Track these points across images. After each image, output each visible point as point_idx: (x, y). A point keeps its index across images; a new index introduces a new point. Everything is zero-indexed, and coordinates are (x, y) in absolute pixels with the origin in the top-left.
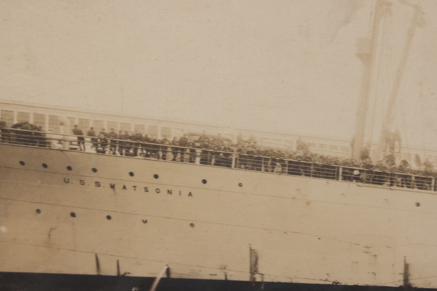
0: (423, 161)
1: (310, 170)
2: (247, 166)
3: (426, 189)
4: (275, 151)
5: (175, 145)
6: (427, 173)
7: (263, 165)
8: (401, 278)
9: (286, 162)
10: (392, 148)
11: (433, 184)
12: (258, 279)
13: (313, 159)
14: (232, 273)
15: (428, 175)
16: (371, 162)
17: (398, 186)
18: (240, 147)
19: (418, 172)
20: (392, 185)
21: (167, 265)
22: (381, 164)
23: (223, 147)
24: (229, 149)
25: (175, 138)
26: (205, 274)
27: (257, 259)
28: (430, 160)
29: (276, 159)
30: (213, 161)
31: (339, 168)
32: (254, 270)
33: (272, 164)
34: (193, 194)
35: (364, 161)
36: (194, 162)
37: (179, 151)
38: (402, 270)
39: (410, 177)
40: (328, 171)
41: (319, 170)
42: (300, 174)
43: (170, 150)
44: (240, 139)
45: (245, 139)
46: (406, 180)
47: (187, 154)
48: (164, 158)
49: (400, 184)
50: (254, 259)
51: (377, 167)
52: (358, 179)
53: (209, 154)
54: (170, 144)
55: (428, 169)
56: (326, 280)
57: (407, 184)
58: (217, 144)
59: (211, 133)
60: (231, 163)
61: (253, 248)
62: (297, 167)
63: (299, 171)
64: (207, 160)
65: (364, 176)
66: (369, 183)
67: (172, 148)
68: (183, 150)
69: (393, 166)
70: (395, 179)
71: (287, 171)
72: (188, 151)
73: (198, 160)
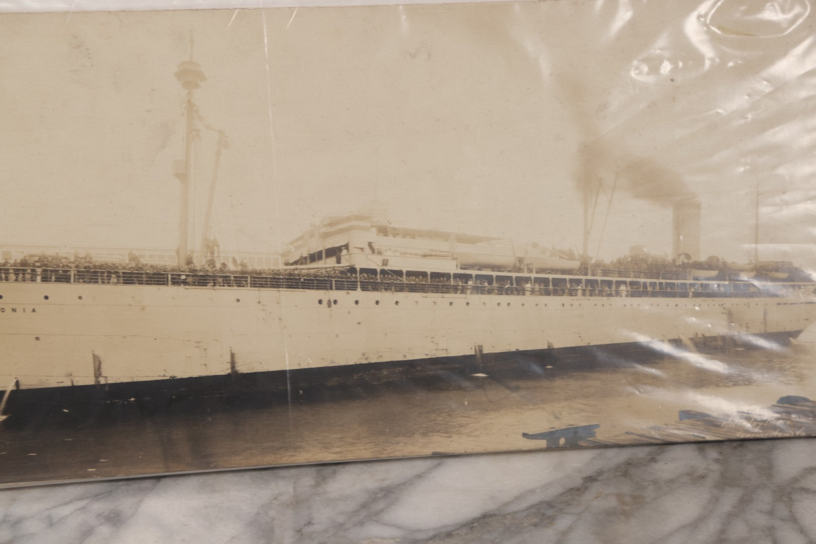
0: (239, 262)
1: (143, 278)
2: (85, 280)
3: (243, 286)
4: (110, 264)
5: (17, 267)
6: (243, 272)
7: (100, 278)
8: (229, 366)
9: (121, 273)
10: (212, 253)
11: (249, 281)
12: (102, 381)
13: (144, 269)
14: (77, 379)
15: (243, 273)
16: (195, 267)
17: (220, 286)
18: (77, 263)
19: (236, 272)
20: (215, 286)
21: (16, 378)
22: (204, 268)
23: (61, 265)
24: (67, 266)
25: (15, 260)
26: (53, 383)
27: (100, 364)
28: (245, 261)
29: (111, 272)
30: (53, 278)
31: (167, 274)
32: (98, 373)
33: (108, 276)
34: (37, 309)
35: (189, 266)
36: (35, 281)
37: (20, 272)
38: (228, 359)
39: (230, 277)
40: (158, 278)
41: (150, 278)
42: (134, 283)
43: (11, 271)
44: (76, 257)
45: (81, 256)
46: (227, 280)
47: (28, 273)
48: (7, 279)
49: (222, 284)
50: (97, 364)
51: (201, 270)
52: (185, 283)
53: (49, 273)
54: (11, 266)
55: (244, 269)
56: (164, 376)
57: (227, 283)
58: (56, 263)
59: (50, 252)
60: (70, 279)
61: (96, 354)
62: (131, 277)
63: (133, 280)
64: (47, 278)
65: (190, 280)
66: (195, 285)
67: (14, 269)
68: (24, 270)
69: (214, 269)
70: (217, 280)
71: (122, 281)
72: (29, 271)
73: (39, 278)
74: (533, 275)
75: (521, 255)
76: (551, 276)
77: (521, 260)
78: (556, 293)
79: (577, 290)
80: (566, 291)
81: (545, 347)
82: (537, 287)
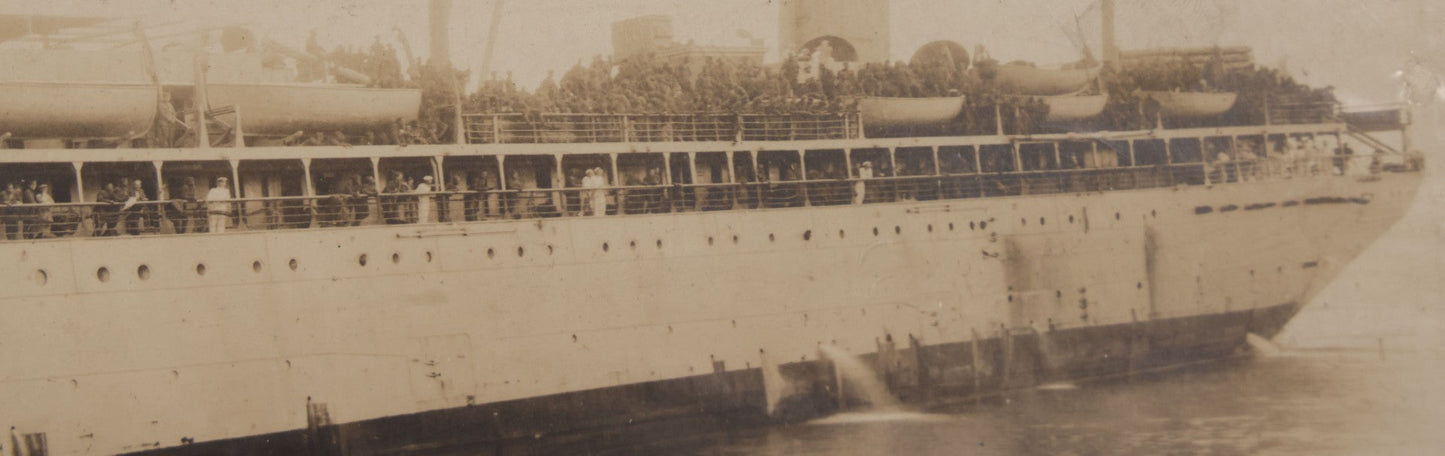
74: (237, 154)
75: (184, 80)
76: (306, 154)
77: (181, 99)
78: (330, 215)
79: (415, 198)
80: (373, 205)
81: (300, 423)
82: (253, 195)
